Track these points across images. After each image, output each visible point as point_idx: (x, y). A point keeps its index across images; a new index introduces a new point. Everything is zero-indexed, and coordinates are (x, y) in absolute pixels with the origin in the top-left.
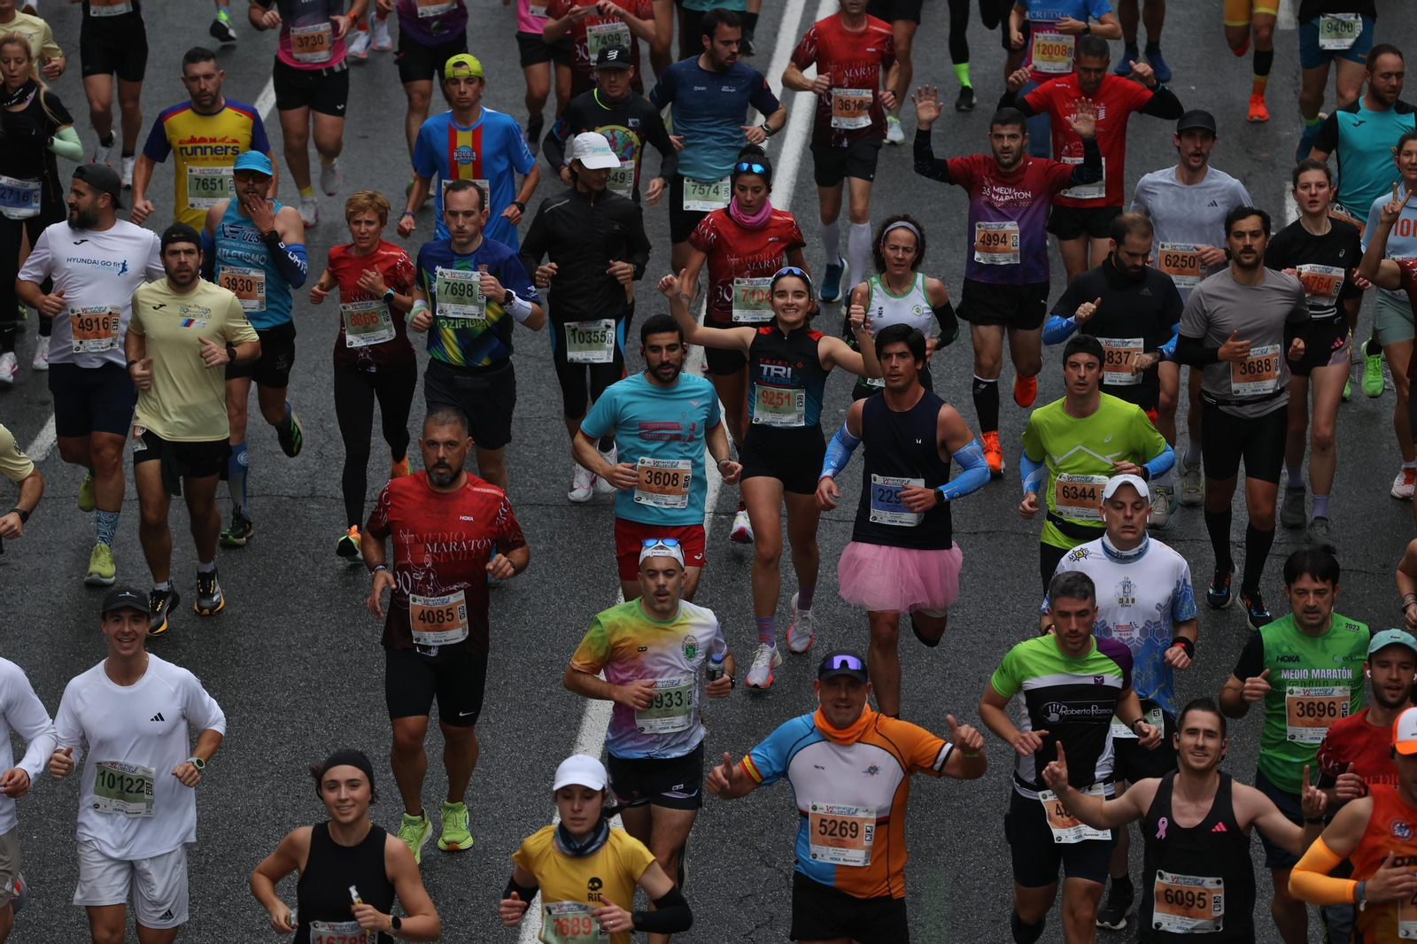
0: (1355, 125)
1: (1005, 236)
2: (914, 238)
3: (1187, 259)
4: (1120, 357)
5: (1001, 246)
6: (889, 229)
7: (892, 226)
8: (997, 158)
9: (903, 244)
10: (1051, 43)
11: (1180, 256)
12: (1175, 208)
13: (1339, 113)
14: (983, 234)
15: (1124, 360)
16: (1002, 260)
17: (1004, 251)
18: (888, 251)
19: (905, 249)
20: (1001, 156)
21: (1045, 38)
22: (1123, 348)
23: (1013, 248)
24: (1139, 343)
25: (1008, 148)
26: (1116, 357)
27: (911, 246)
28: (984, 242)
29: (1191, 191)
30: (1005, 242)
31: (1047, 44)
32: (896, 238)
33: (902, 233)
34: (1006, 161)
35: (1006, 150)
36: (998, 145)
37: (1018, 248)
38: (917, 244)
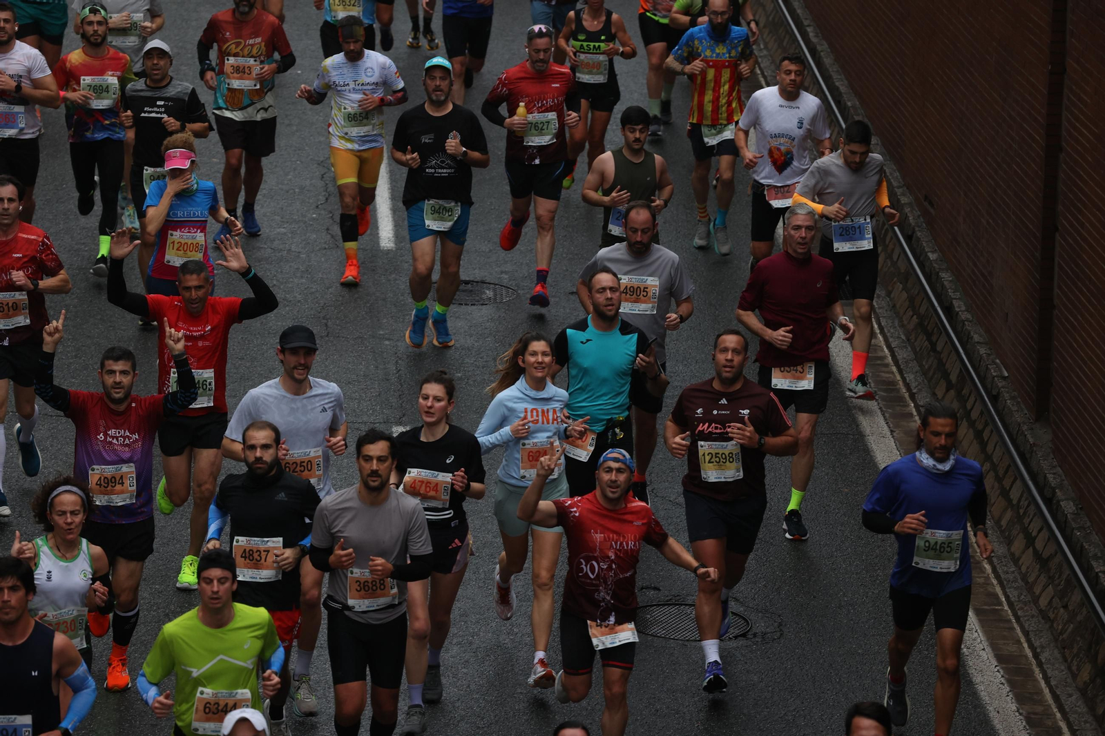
0: (582, 342)
1: (122, 477)
2: (79, 500)
3: (305, 464)
4: (259, 555)
5: (118, 487)
6: (53, 495)
7: (55, 493)
8: (108, 394)
9: (70, 508)
10: (186, 241)
11: (299, 462)
12: (291, 419)
13: (569, 331)
14: (98, 477)
15: (263, 558)
16: (119, 501)
17: (122, 492)
18: (56, 518)
19: (72, 513)
20: (113, 391)
21: (181, 237)
22: (262, 547)
23: (130, 489)
24: (279, 540)
25: (120, 383)
26: (256, 555)
27: (78, 508)
28: (100, 485)
29: (300, 401)
30: (122, 484)
31: (183, 242)
32: (62, 503)
33: (68, 498)
34: (117, 396)
35: (118, 385)
36: (110, 380)
37: (134, 488)
38: (83, 505)
